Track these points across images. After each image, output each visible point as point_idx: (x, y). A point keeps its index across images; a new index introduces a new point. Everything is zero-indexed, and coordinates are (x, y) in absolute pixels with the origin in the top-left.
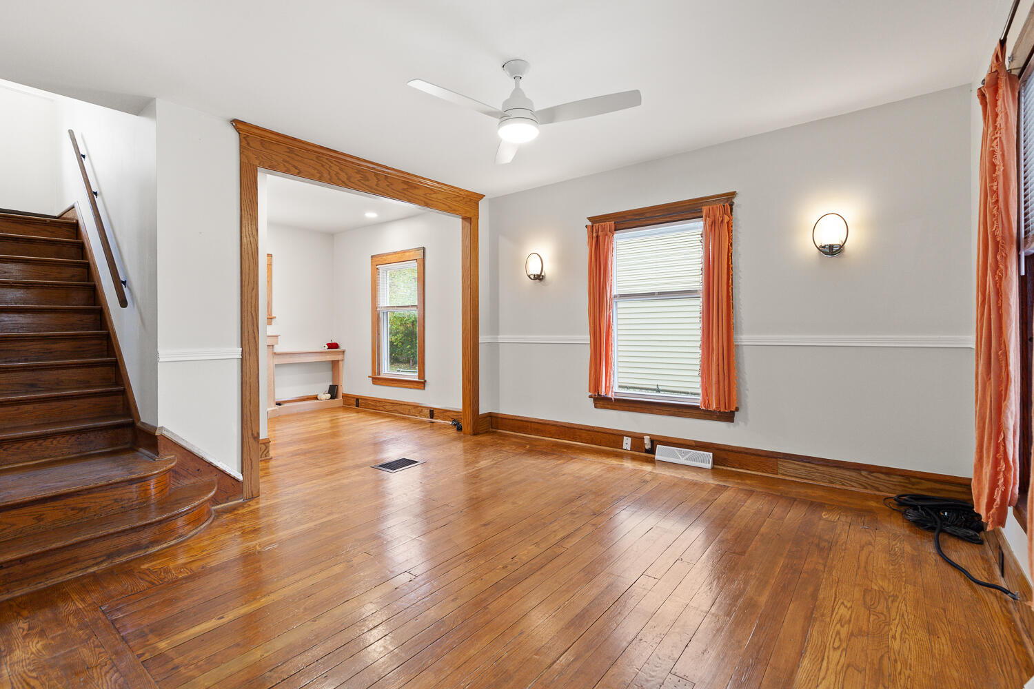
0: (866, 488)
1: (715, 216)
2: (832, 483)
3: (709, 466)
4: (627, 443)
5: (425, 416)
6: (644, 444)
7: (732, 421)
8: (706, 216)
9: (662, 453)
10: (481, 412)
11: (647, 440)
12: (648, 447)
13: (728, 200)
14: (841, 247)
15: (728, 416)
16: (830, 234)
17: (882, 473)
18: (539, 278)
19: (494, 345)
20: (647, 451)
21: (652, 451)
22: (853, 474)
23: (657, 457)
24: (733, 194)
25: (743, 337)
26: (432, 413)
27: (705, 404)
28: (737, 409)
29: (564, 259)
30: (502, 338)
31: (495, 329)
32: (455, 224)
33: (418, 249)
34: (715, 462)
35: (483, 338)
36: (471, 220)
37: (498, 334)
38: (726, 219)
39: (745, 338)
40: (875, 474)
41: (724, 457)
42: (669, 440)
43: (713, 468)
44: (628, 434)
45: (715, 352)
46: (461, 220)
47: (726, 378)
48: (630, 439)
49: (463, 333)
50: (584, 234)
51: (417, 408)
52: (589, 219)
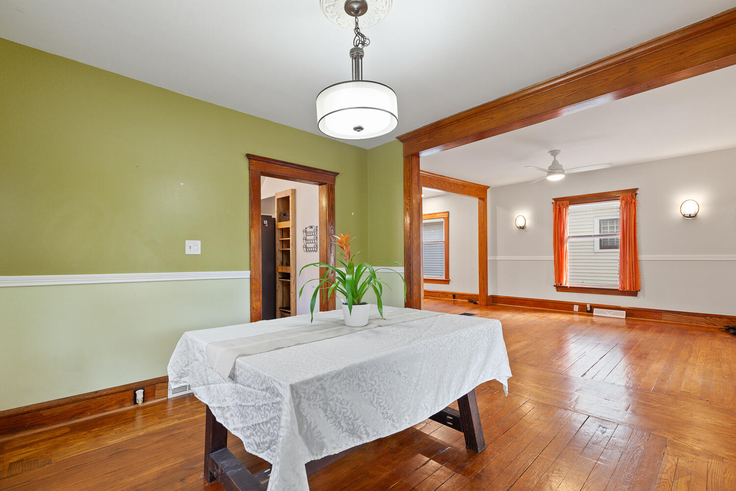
0: (709, 325)
1: (627, 199)
2: (691, 323)
3: (624, 317)
4: (576, 308)
5: (449, 298)
6: (587, 308)
7: (637, 296)
8: (622, 200)
9: (596, 312)
10: (489, 295)
11: (588, 306)
12: (589, 309)
13: (633, 192)
14: (695, 216)
15: (634, 293)
16: (689, 209)
17: (717, 317)
18: (522, 228)
19: (495, 262)
20: (588, 312)
21: (591, 311)
22: (702, 318)
23: (594, 314)
24: (637, 189)
25: (643, 256)
26: (454, 296)
27: (622, 288)
28: (639, 291)
29: (538, 218)
30: (499, 258)
31: (495, 253)
32: (475, 201)
33: (445, 212)
34: (626, 316)
35: (490, 258)
36: (483, 199)
37: (497, 255)
38: (633, 201)
39: (642, 257)
40: (713, 318)
41: (631, 313)
42: (601, 306)
43: (626, 318)
44: (577, 304)
45: (628, 264)
46: (478, 199)
47: (634, 275)
48: (578, 306)
49: (479, 255)
50: (551, 207)
51: (445, 294)
52: (554, 199)
